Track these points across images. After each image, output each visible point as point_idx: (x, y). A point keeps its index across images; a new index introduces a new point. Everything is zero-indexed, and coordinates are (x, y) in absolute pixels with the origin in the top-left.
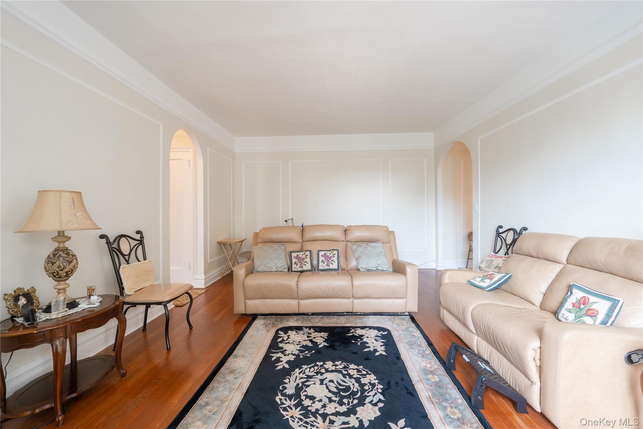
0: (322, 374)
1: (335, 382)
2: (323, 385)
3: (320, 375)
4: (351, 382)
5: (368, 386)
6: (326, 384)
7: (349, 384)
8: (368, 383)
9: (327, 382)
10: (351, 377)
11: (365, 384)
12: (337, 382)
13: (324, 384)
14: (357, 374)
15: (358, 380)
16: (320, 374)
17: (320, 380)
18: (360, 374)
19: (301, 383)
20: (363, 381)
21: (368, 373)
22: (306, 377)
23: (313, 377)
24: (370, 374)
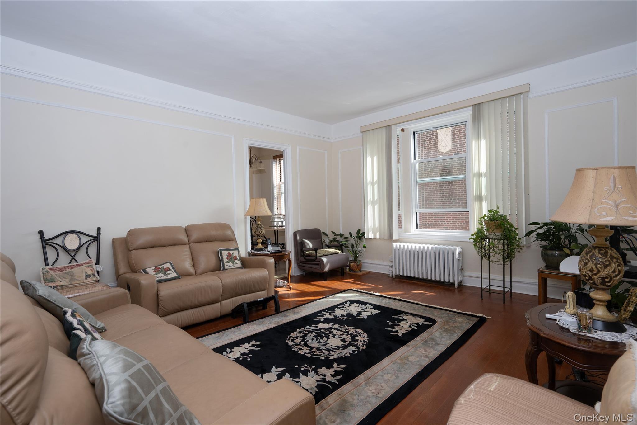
0: (318, 348)
2: (327, 343)
4: (309, 337)
6: (325, 342)
11: (304, 333)
16: (320, 349)
20: (302, 335)
21: (290, 337)
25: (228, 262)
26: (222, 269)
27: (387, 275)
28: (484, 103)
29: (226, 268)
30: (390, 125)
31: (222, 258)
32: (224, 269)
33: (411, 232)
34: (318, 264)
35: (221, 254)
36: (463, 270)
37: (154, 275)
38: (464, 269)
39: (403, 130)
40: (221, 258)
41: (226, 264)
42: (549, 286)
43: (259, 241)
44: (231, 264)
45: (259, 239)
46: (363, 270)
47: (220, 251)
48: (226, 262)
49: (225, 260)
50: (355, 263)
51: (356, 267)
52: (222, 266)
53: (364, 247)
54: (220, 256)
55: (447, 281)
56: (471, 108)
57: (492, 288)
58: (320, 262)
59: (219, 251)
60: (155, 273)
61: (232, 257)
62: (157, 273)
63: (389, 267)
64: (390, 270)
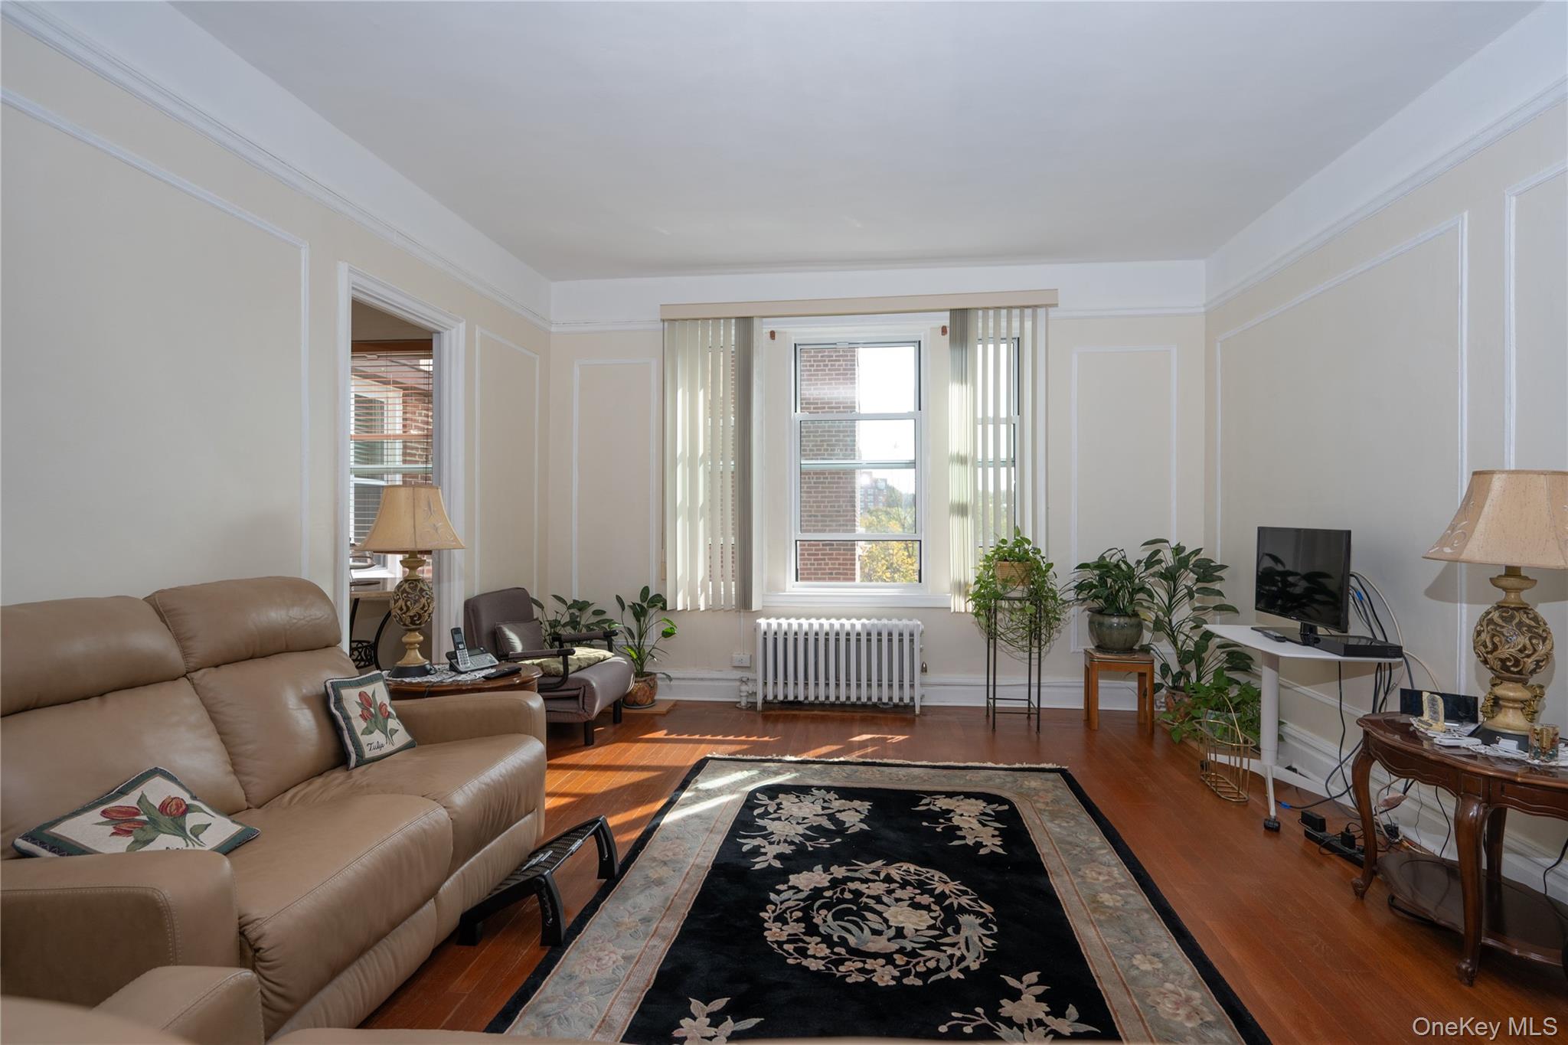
0: (901, 951)
1: (867, 930)
2: (896, 927)
3: (906, 949)
4: (828, 926)
5: (791, 918)
6: (889, 927)
7: (834, 924)
8: (788, 924)
9: (886, 931)
10: (827, 940)
11: (798, 920)
12: (862, 930)
13: (893, 928)
14: (808, 943)
15: (812, 930)
16: (908, 950)
17: (904, 937)
18: (801, 944)
19: (949, 935)
20: (800, 928)
21: (780, 944)
22: (941, 948)
23: (922, 945)
24: (777, 942)
25: (368, 731)
26: (353, 763)
27: (734, 705)
28: (972, 311)
29: (368, 754)
30: (750, 317)
31: (347, 718)
32: (362, 761)
33: (787, 590)
34: (576, 698)
35: (339, 700)
36: (926, 671)
37: (130, 849)
38: (928, 670)
39: (772, 334)
40: (344, 719)
41: (364, 739)
42: (1103, 687)
43: (412, 640)
44: (378, 737)
45: (413, 634)
46: (660, 700)
47: (334, 690)
48: (362, 734)
49: (359, 725)
50: (645, 681)
51: (646, 692)
52: (351, 748)
53: (667, 635)
54: (334, 711)
55: (885, 700)
56: (948, 313)
57: (999, 704)
58: (582, 689)
59: (330, 691)
60: (131, 839)
61: (375, 709)
62: (141, 835)
63: (738, 683)
64: (740, 692)
